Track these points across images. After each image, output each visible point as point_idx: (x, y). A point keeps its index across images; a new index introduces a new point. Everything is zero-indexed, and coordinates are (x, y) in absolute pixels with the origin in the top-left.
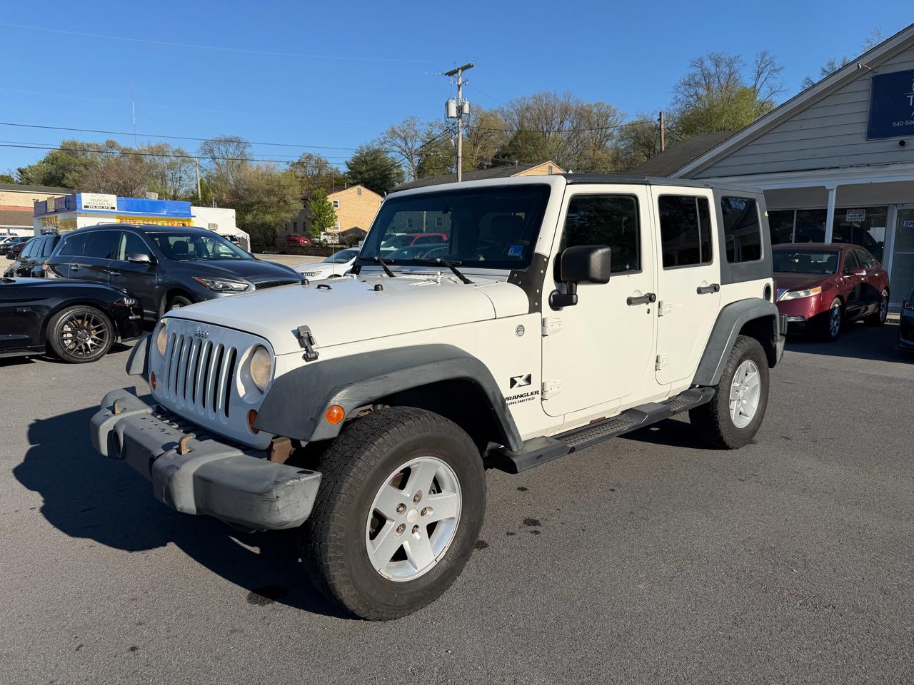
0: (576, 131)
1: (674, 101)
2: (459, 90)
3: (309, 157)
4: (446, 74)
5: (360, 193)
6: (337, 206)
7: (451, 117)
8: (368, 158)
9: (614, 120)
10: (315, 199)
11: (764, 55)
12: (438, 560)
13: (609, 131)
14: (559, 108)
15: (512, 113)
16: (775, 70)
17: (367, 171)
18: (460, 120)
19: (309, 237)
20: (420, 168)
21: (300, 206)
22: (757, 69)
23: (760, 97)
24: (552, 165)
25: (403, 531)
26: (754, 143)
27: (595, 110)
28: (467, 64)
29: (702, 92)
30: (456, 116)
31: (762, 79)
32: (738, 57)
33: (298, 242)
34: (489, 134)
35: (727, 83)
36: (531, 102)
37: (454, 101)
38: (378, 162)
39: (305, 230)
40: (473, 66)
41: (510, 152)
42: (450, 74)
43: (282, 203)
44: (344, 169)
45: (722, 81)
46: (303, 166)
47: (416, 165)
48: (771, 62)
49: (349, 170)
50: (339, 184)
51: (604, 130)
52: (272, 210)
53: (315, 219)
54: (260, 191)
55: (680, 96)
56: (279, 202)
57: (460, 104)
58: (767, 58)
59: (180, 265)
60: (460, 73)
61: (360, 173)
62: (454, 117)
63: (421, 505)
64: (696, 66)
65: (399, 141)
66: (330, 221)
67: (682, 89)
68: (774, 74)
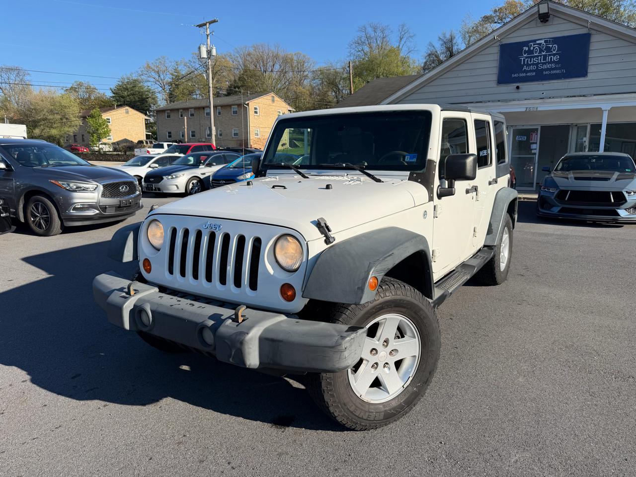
0: (283, 72)
1: (349, 54)
2: (208, 38)
3: (80, 85)
4: (198, 26)
5: (127, 112)
6: (109, 122)
7: (203, 58)
8: (129, 86)
9: (309, 65)
10: (92, 116)
11: (403, 26)
12: (405, 386)
13: (306, 73)
14: (271, 55)
15: (237, 57)
16: (411, 37)
17: (128, 96)
18: (210, 61)
19: (88, 146)
20: (171, 94)
21: (80, 122)
22: (400, 35)
23: (402, 54)
24: (273, 95)
25: (376, 368)
26: (430, 84)
27: (295, 58)
28: (213, 19)
29: (367, 49)
30: (206, 57)
31: (403, 42)
32: (388, 26)
33: (79, 150)
34: (221, 71)
35: (382, 43)
36: (251, 50)
37: (205, 46)
38: (137, 89)
39: (83, 140)
40: (217, 21)
41: (240, 85)
42: (200, 26)
43: (64, 120)
44: (109, 94)
45: (378, 42)
46: (75, 91)
47: (168, 91)
48: (408, 31)
49: (114, 95)
50: (107, 106)
51: (302, 72)
52: (56, 125)
53: (94, 133)
54: (45, 110)
55: (353, 51)
56: (61, 119)
57: (209, 49)
58: (405, 28)
59: (35, 171)
60: (208, 26)
61: (123, 97)
62: (205, 58)
63: (390, 348)
64: (361, 31)
65: (153, 74)
66: (107, 134)
67: (354, 46)
68: (410, 39)
